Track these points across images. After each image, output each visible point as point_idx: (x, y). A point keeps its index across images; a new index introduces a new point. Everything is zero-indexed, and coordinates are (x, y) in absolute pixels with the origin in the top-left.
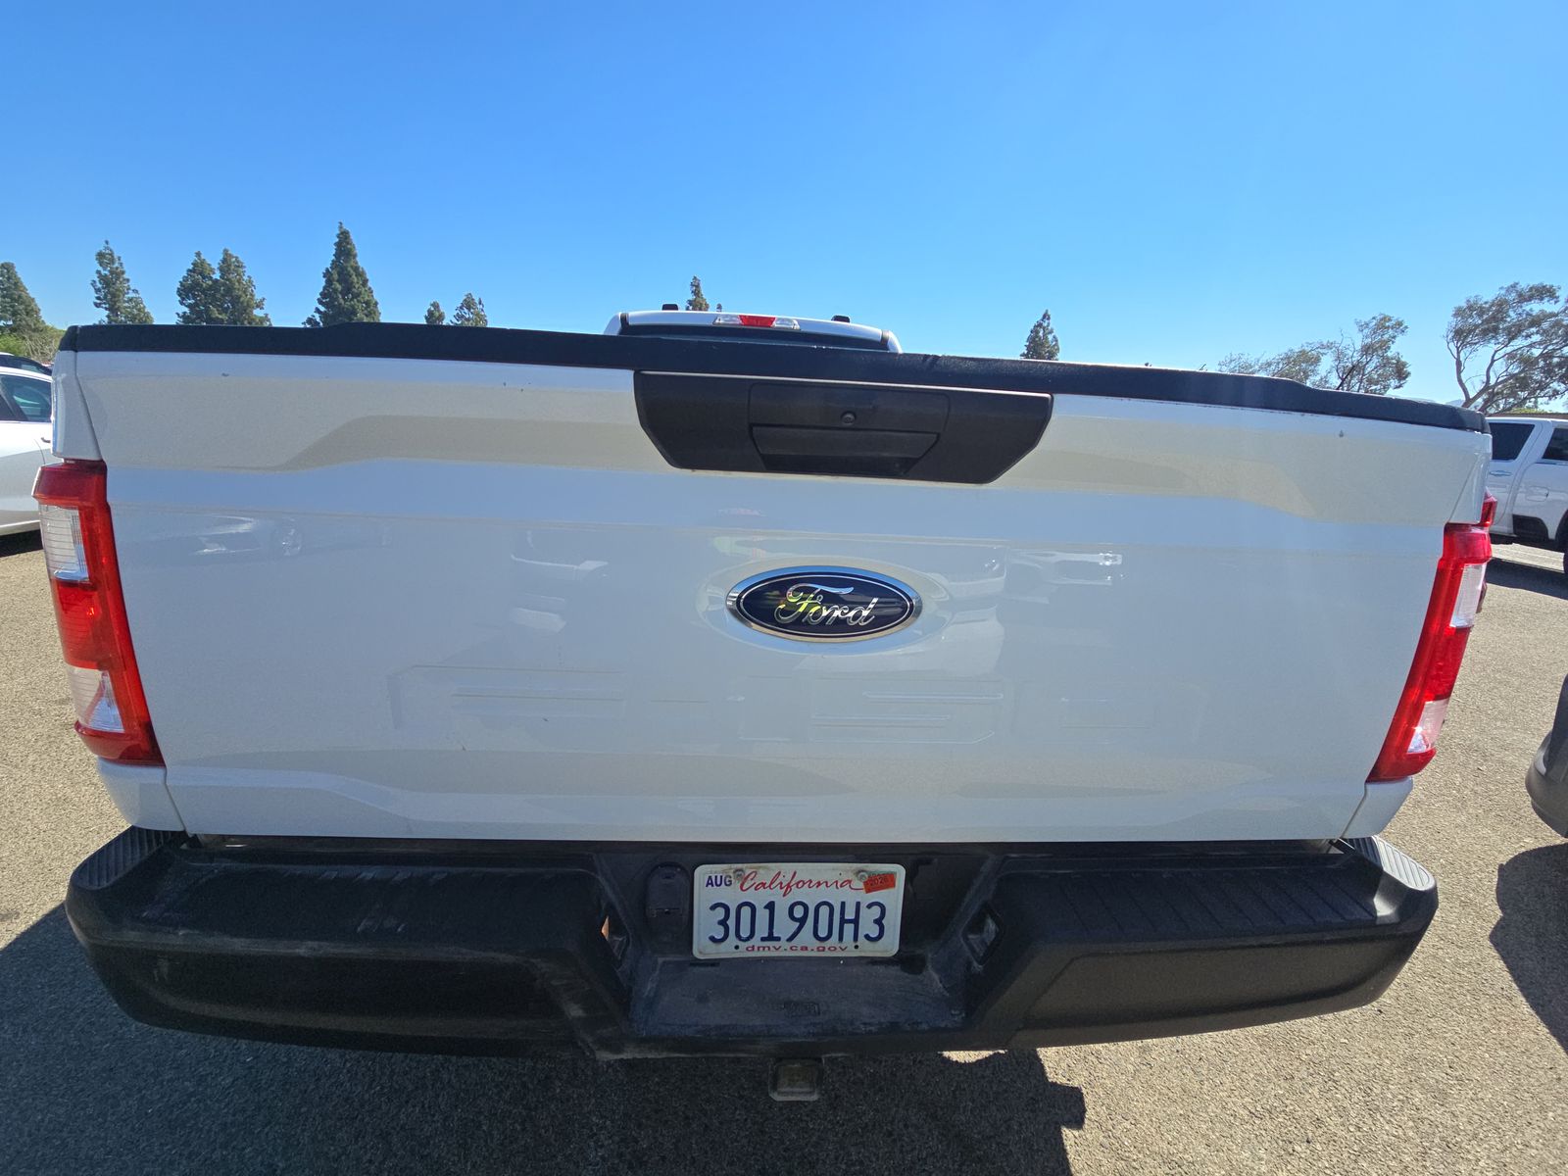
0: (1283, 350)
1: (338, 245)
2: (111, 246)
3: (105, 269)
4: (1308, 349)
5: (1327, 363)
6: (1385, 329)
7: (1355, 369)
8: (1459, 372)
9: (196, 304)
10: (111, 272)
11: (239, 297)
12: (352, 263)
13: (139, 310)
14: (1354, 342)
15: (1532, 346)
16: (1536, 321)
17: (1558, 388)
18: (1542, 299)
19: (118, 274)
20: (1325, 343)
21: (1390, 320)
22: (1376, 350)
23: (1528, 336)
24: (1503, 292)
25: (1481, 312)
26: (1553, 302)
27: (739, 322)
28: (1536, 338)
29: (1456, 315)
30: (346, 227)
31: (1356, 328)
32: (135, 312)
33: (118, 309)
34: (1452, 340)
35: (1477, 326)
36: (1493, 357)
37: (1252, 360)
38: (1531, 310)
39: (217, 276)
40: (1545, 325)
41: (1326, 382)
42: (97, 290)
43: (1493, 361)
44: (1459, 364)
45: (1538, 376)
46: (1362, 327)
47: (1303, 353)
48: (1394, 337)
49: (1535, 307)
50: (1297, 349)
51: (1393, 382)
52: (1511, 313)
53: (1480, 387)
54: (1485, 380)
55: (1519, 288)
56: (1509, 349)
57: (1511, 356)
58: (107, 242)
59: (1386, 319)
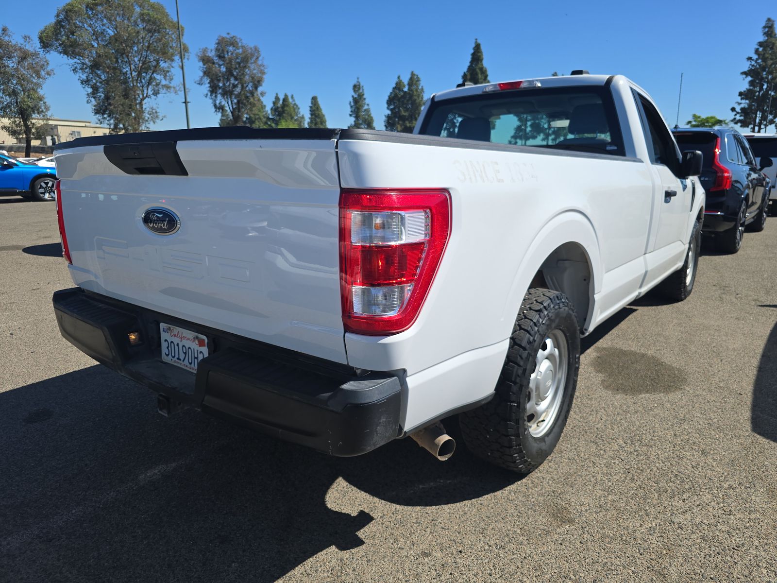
1: (473, 55)
2: (360, 80)
3: (355, 94)
9: (394, 109)
10: (359, 95)
11: (416, 100)
12: (480, 66)
13: (368, 116)
19: (361, 96)
27: (498, 88)
30: (479, 41)
32: (367, 117)
33: (359, 117)
39: (406, 89)
42: (351, 107)
58: (358, 78)
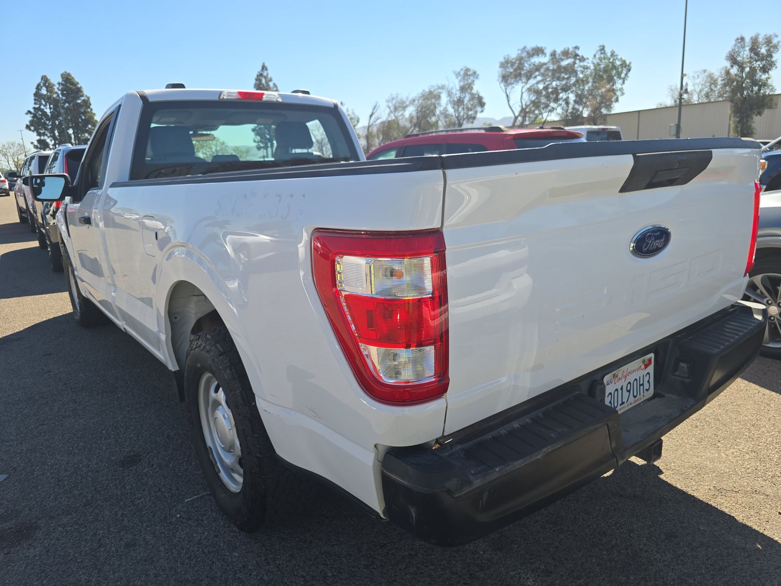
0: (420, 91)
4: (432, 90)
5: (444, 99)
6: (468, 76)
7: (459, 102)
8: (508, 101)
14: (455, 84)
15: (538, 83)
16: (538, 68)
17: (554, 106)
18: (538, 55)
20: (440, 85)
21: (469, 71)
22: (466, 90)
23: (535, 77)
24: (520, 52)
25: (512, 64)
26: (543, 56)
27: (239, 97)
28: (539, 78)
29: (501, 67)
31: (454, 76)
34: (502, 81)
35: (511, 73)
36: (522, 90)
37: (404, 98)
38: (535, 62)
40: (542, 70)
41: (447, 111)
43: (522, 93)
44: (507, 96)
45: (543, 100)
46: (458, 75)
47: (431, 92)
48: (473, 81)
49: (536, 60)
50: (427, 90)
51: (479, 109)
52: (526, 65)
53: (519, 109)
54: (520, 104)
55: (527, 50)
56: (528, 86)
57: (529, 90)
59: (467, 70)
